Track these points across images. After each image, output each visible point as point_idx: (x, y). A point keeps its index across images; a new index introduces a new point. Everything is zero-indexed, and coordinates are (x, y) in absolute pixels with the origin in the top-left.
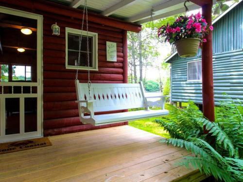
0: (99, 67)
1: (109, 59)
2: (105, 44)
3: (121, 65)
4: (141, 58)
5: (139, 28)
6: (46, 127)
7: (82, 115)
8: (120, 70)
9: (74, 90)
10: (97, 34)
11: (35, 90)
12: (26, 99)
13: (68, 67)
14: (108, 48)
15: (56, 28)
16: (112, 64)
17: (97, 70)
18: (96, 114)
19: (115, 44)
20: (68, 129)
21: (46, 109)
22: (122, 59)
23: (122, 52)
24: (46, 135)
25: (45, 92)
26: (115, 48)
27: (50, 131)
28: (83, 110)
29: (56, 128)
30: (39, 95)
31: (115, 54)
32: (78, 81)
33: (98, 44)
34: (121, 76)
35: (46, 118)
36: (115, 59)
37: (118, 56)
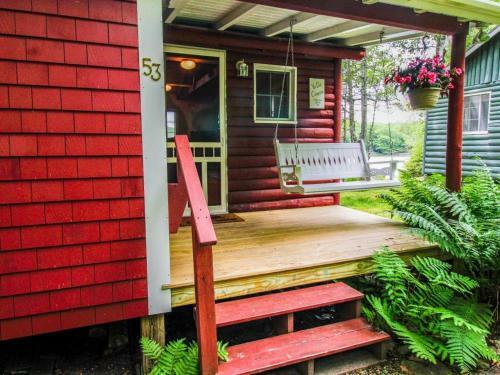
0: (298, 118)
1: (313, 105)
2: (308, 83)
3: (330, 112)
4: (364, 86)
5: (362, 53)
6: (232, 201)
7: (285, 183)
8: (329, 121)
9: (272, 152)
10: (296, 68)
11: (218, 152)
12: (209, 164)
13: (258, 120)
14: (311, 89)
15: (243, 66)
16: (317, 113)
17: (295, 122)
18: (305, 183)
19: (322, 81)
20: (256, 205)
21: (231, 178)
22: (332, 104)
23: (333, 93)
24: (231, 211)
25: (230, 155)
26: (322, 88)
27: (236, 206)
28: (286, 177)
29: (243, 203)
30: (223, 159)
31: (322, 96)
32: (277, 141)
33: (298, 83)
34: (329, 131)
35: (231, 189)
36: (322, 105)
37: (327, 100)
